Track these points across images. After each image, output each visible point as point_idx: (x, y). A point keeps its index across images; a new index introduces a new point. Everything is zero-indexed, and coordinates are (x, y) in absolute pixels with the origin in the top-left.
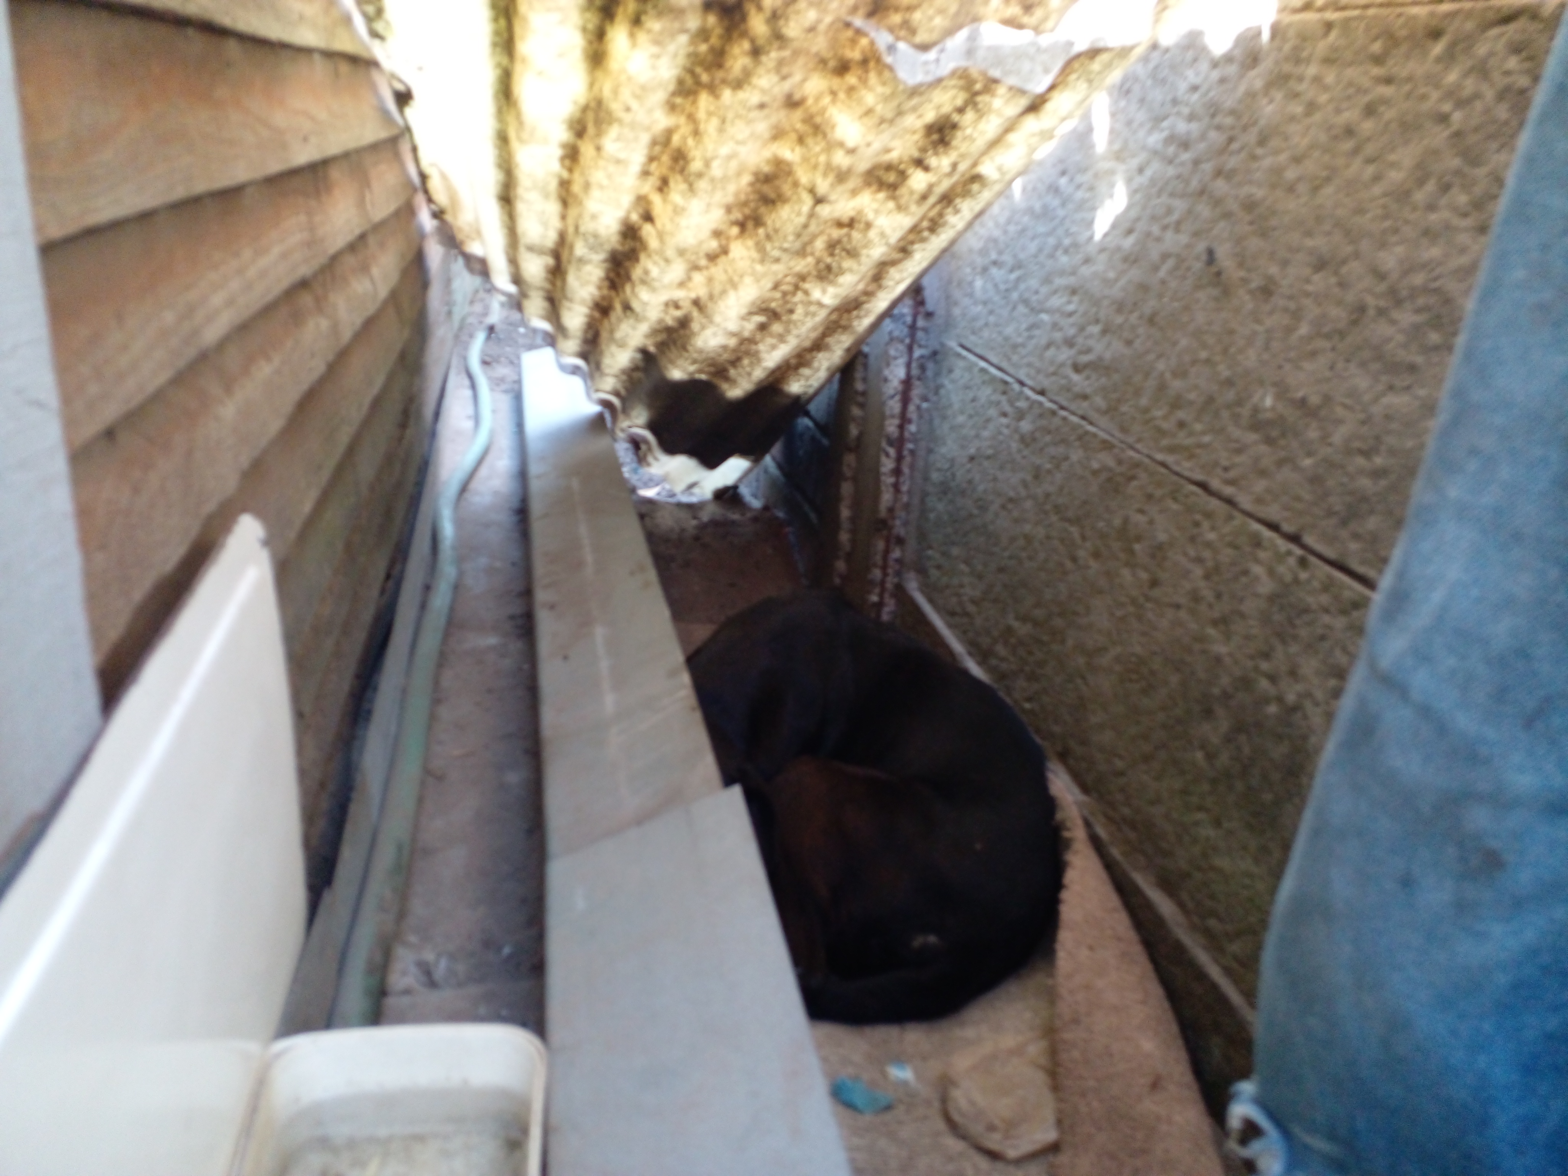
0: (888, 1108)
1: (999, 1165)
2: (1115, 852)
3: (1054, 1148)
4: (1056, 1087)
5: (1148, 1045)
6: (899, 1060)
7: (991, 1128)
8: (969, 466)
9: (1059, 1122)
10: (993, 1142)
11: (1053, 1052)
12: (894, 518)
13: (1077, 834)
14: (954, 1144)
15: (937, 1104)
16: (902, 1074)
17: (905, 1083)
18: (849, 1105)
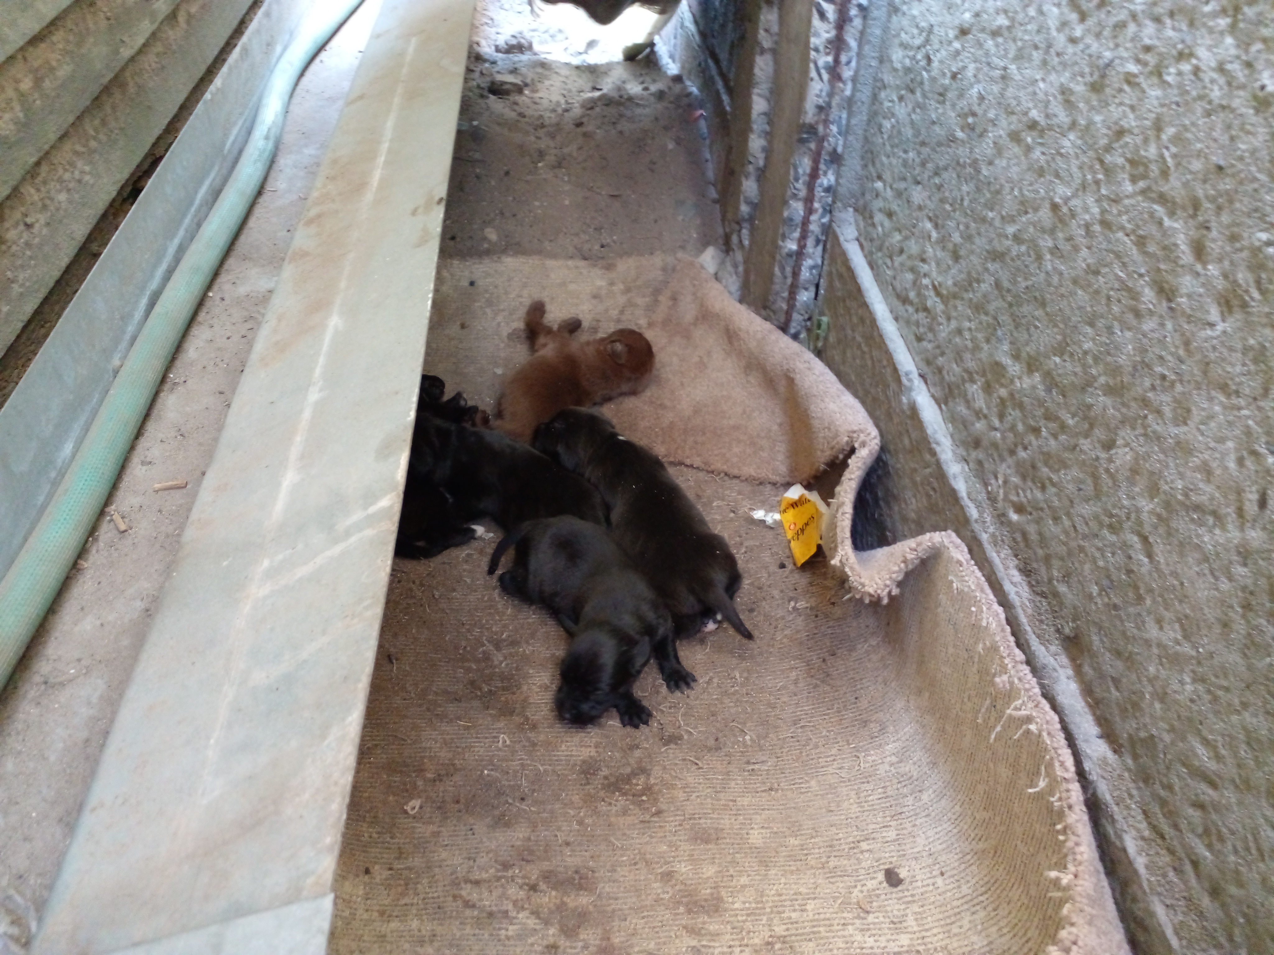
8: (957, 45)
12: (826, 122)
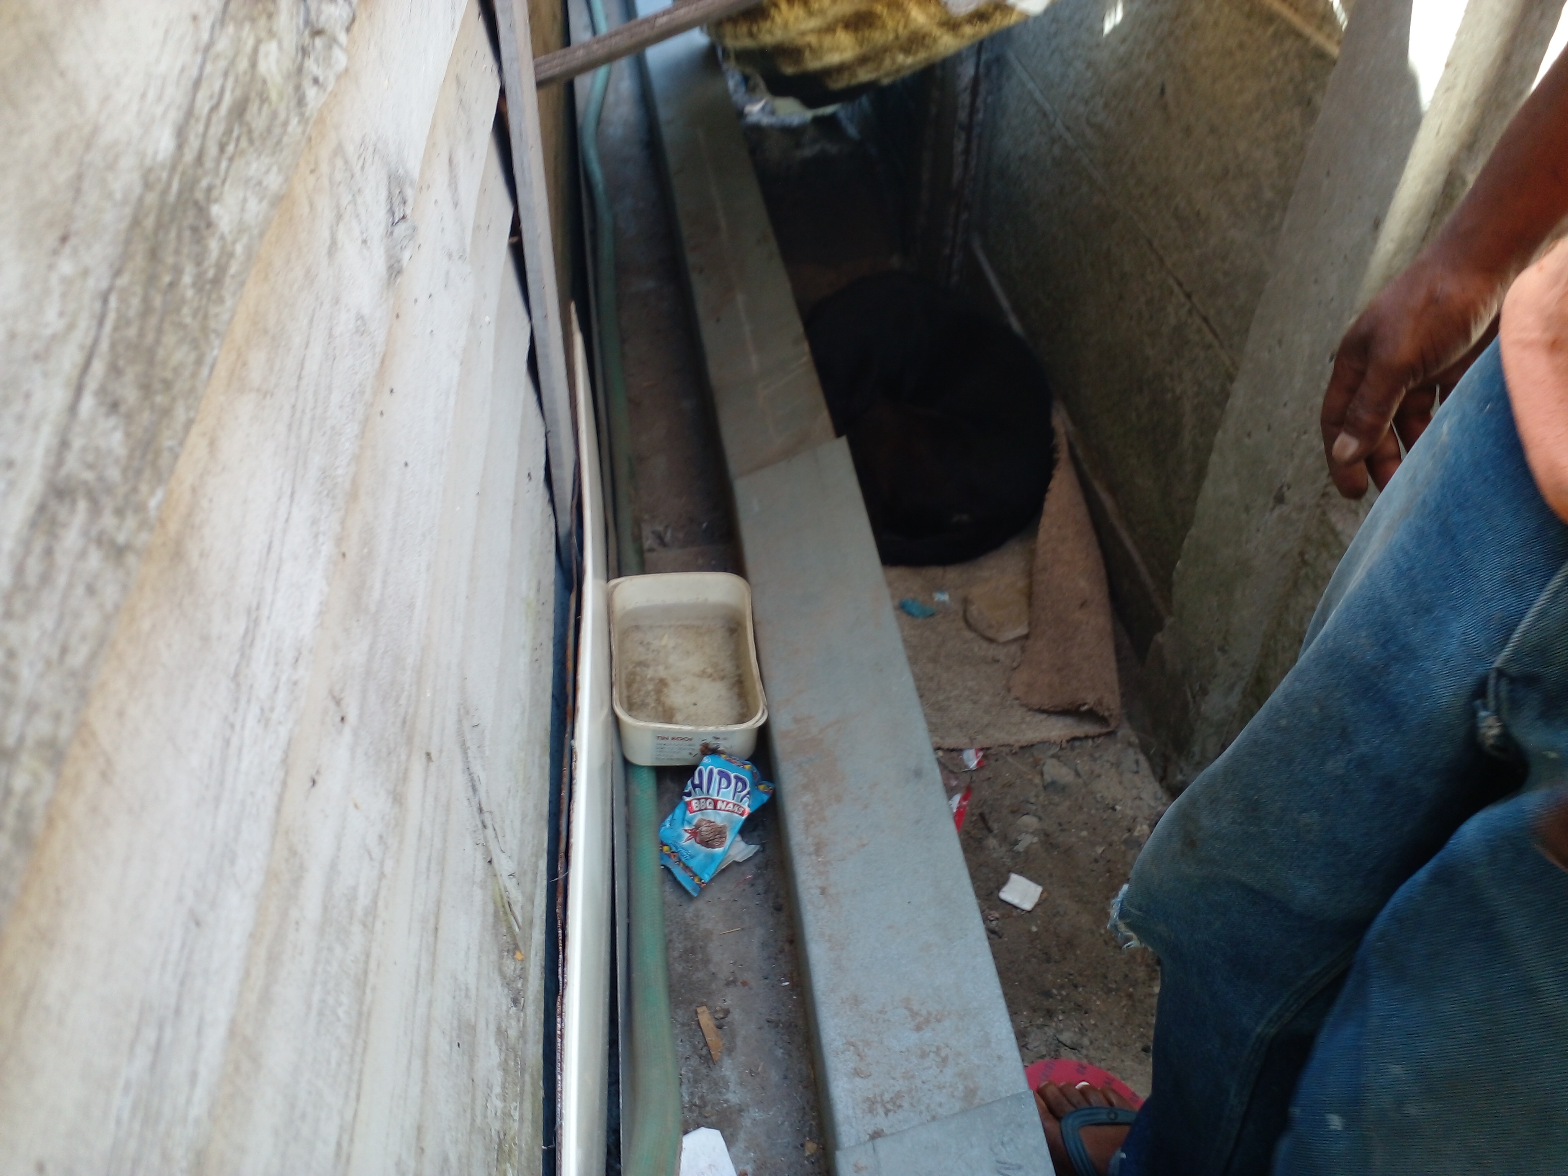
0: (932, 615)
1: (994, 646)
2: (1086, 467)
3: (1026, 637)
4: (1030, 605)
5: (1082, 583)
6: (941, 589)
7: (990, 626)
9: (1030, 624)
10: (990, 633)
11: (1030, 586)
12: (963, 189)
13: (1063, 454)
14: (968, 635)
15: (961, 613)
16: (943, 597)
17: (944, 603)
18: (909, 614)
